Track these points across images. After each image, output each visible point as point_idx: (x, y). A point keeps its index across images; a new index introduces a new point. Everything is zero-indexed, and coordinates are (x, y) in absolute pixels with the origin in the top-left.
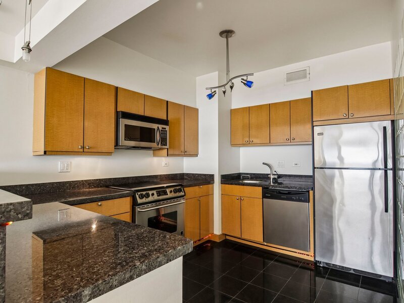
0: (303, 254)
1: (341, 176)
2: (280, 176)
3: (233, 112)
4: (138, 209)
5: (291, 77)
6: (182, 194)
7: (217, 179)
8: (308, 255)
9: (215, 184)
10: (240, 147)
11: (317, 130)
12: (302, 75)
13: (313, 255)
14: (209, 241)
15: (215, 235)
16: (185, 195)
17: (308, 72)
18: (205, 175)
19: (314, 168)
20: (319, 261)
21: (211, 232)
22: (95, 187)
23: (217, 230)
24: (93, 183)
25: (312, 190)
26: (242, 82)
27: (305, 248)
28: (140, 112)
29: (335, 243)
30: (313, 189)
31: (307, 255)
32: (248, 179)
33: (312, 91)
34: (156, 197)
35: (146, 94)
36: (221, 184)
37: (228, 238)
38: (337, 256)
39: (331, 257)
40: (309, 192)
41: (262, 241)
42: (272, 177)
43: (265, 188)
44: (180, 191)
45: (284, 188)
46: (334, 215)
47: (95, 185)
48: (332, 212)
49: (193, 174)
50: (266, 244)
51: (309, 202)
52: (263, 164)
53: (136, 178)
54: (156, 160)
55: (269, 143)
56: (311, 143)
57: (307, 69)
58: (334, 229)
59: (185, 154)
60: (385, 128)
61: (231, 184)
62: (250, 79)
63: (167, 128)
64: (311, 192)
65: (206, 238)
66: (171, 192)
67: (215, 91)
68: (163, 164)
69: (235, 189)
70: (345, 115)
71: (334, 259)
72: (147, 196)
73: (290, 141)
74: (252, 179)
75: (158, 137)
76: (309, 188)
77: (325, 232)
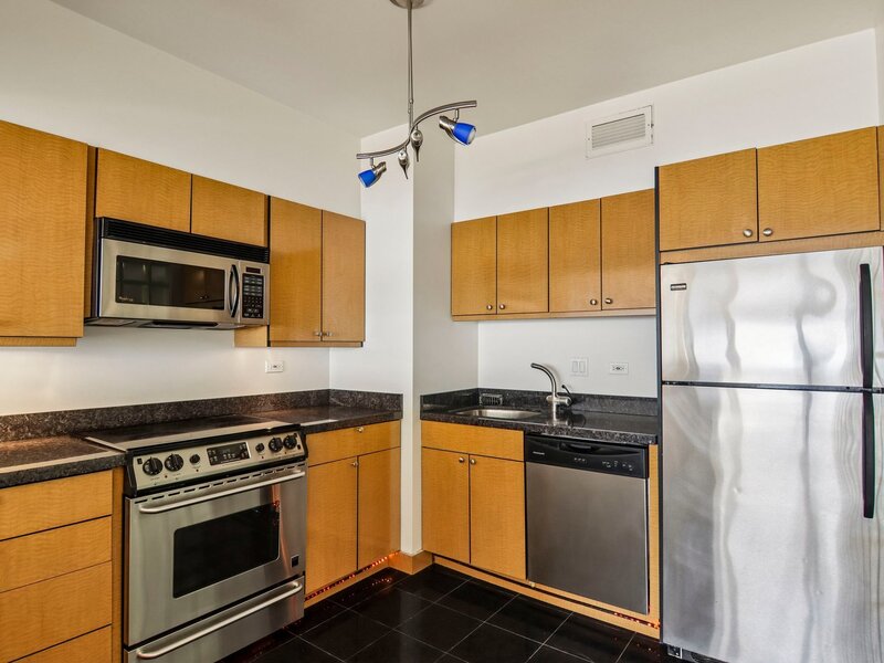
0: (629, 618)
1: (735, 406)
2: (576, 399)
3: (458, 231)
4: (136, 507)
5: (605, 135)
6: (297, 452)
7: (410, 408)
8: (645, 623)
9: (404, 421)
10: (478, 321)
11: (670, 275)
12: (633, 128)
13: (657, 623)
14: (388, 572)
15: (404, 555)
16: (303, 458)
17: (648, 122)
18: (380, 395)
19: (662, 383)
20: (672, 648)
21: (392, 546)
22: (38, 436)
23: (410, 543)
24: (30, 425)
25: (656, 443)
26: (441, 126)
27: (637, 603)
28: (178, 223)
29: (717, 599)
30: (658, 441)
31: (642, 622)
32: (495, 404)
33: (657, 169)
34: (205, 467)
35: (194, 173)
36: (422, 418)
37: (438, 561)
38: (722, 635)
39: (706, 640)
40: (646, 447)
41: (524, 577)
42: (555, 400)
43: (530, 434)
44: (291, 444)
45: (579, 435)
46: (715, 520)
47: (39, 431)
48: (710, 509)
49: (351, 392)
50: (533, 585)
51: (647, 477)
52: (534, 366)
53: (179, 405)
54: (242, 355)
55: (549, 312)
56: (654, 312)
57: (647, 111)
58: (715, 558)
59: (322, 340)
60: (865, 269)
61: (446, 421)
62: (465, 117)
63: (264, 269)
64: (653, 449)
65: (381, 563)
66: (260, 448)
67: (383, 163)
68: (267, 367)
69: (454, 434)
70: (748, 233)
71: (713, 642)
72: (176, 464)
73: (602, 307)
74: (506, 405)
75: (232, 293)
76: (648, 439)
77: (691, 565)
